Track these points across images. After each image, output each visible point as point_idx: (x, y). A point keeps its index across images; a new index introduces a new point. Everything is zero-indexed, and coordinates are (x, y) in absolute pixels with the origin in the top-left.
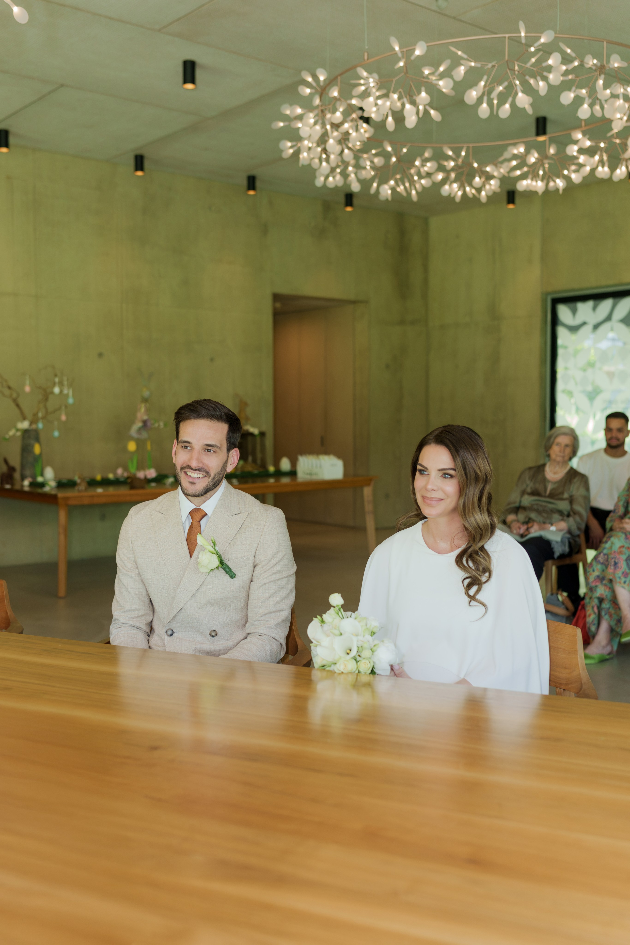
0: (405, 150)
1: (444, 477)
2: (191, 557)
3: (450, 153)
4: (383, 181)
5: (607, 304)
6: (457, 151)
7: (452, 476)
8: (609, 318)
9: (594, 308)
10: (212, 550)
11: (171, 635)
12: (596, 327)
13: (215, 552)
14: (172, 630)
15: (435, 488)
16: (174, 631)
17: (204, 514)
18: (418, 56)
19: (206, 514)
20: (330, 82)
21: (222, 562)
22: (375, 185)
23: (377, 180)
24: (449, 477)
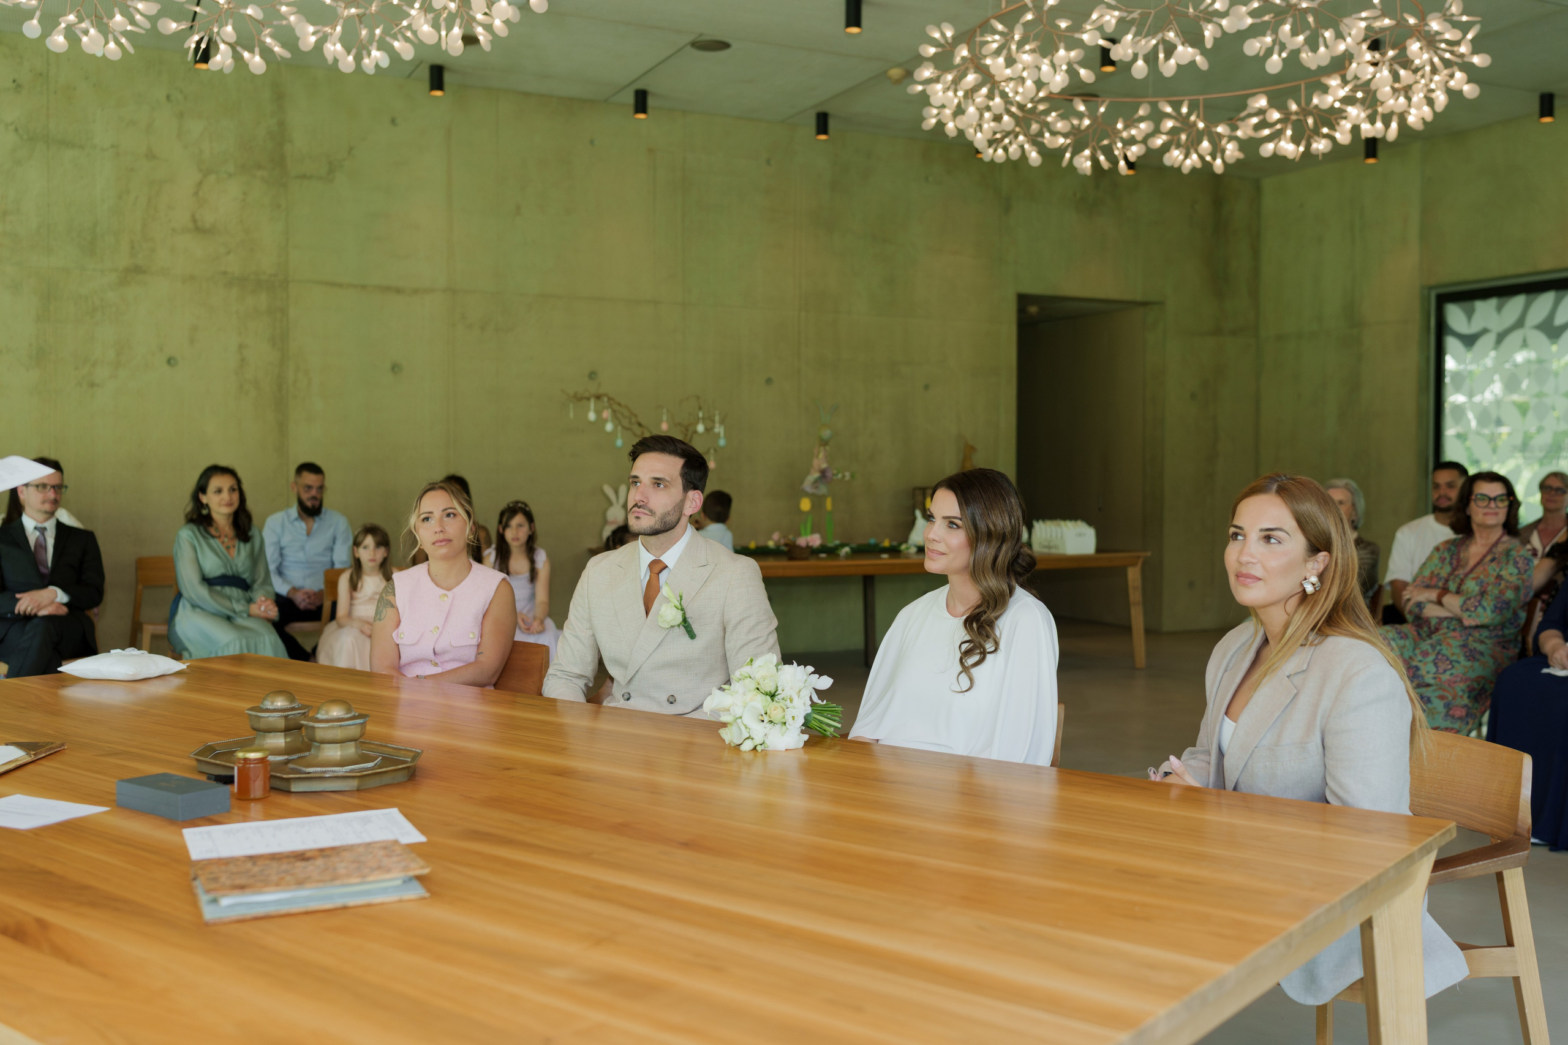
0: (1102, 110)
1: (950, 527)
2: (647, 613)
3: (1169, 110)
4: (1077, 150)
5: (1517, 303)
6: (1177, 106)
7: (958, 527)
8: (1520, 324)
9: (1499, 309)
10: (678, 604)
11: (628, 699)
12: (1501, 337)
13: (680, 607)
14: (629, 694)
15: (936, 538)
16: (632, 695)
17: (664, 566)
18: (1052, 6)
19: (667, 567)
20: (957, 40)
21: (685, 620)
22: (1068, 155)
23: (1070, 149)
24: (955, 526)
